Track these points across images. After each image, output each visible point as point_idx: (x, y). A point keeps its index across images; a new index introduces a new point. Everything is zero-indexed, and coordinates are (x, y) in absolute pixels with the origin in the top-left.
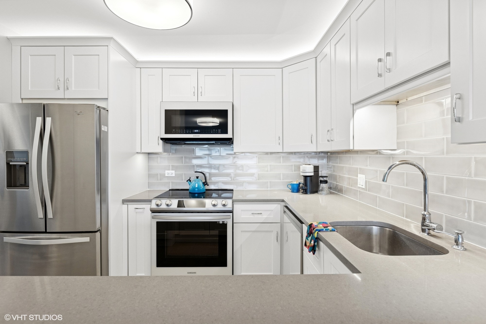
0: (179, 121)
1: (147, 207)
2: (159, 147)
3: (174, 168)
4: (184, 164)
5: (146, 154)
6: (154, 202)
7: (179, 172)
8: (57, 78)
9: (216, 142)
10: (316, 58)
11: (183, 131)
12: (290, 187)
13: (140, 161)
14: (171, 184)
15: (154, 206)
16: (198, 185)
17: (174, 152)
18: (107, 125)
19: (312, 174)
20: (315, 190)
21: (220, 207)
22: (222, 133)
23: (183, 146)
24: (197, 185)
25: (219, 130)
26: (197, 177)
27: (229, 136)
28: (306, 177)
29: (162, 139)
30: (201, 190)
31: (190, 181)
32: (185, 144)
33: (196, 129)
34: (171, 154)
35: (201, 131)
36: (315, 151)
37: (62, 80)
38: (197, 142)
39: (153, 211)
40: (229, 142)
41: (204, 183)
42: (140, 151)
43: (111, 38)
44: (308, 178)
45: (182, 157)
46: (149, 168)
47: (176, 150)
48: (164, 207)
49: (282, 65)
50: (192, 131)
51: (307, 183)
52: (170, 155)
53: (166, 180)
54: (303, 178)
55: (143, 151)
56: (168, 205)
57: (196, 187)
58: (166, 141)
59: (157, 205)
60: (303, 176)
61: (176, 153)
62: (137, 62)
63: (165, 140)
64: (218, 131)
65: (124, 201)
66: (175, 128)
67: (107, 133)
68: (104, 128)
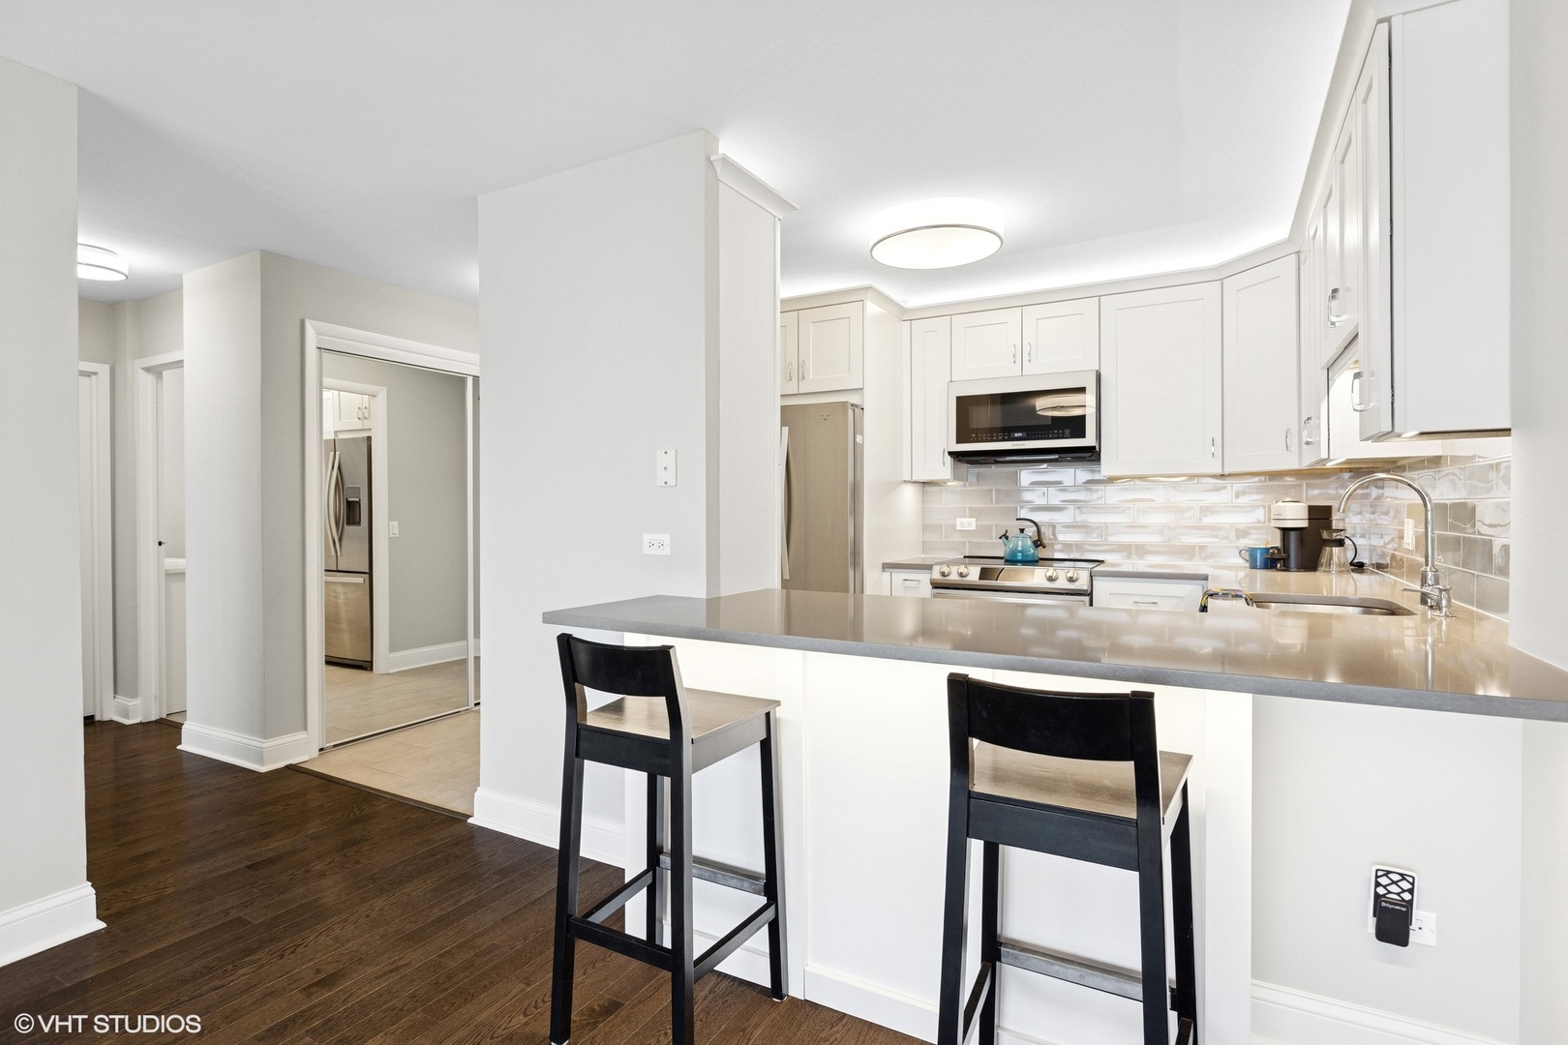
0: (984, 417)
1: (924, 579)
2: (944, 469)
3: (974, 513)
4: (994, 505)
5: (918, 485)
6: (936, 570)
7: (985, 522)
8: (788, 363)
9: (1061, 455)
10: (1298, 252)
11: (992, 437)
12: (1247, 555)
13: (909, 496)
14: (967, 545)
15: (936, 575)
16: (1023, 544)
17: (974, 479)
18: (862, 434)
19: (1304, 524)
20: (1310, 562)
21: (1062, 583)
22: (1073, 436)
23: (993, 466)
24: (1020, 543)
25: (1067, 431)
26: (1022, 531)
27: (1089, 441)
28: (1285, 531)
29: (950, 453)
30: (1027, 556)
31: (1007, 538)
32: (997, 462)
33: (1017, 432)
34: (967, 483)
35: (1028, 435)
36: (1295, 466)
37: (795, 364)
38: (1020, 458)
39: (936, 585)
40: (1089, 454)
41: (1035, 542)
42: (908, 478)
43: (869, 288)
44: (1293, 535)
45: (992, 490)
46: (924, 512)
47: (978, 476)
48: (954, 577)
49: (1221, 275)
50: (1009, 436)
51: (1289, 544)
52: (965, 486)
53: (958, 538)
54: (1278, 534)
55: (915, 478)
56: (961, 575)
57: (1020, 549)
58: (958, 456)
59: (943, 574)
60: (1279, 528)
61: (978, 481)
62: (905, 310)
63: (956, 456)
64: (1063, 433)
65: (886, 566)
66: (978, 431)
67: (862, 445)
68: (859, 439)
